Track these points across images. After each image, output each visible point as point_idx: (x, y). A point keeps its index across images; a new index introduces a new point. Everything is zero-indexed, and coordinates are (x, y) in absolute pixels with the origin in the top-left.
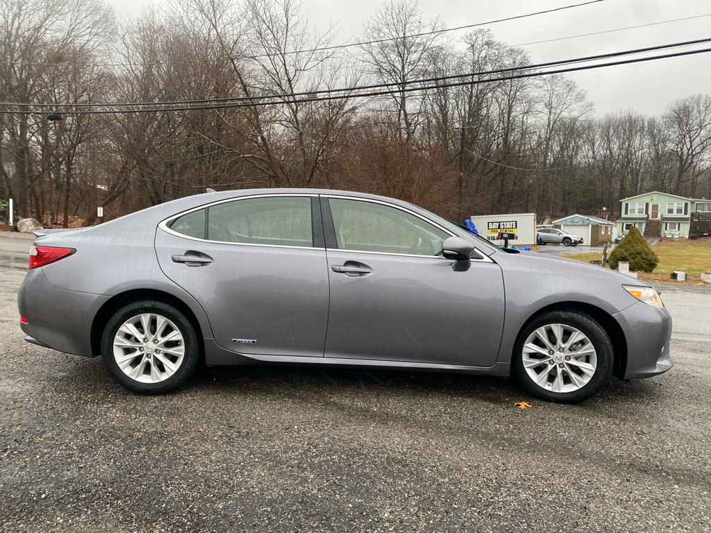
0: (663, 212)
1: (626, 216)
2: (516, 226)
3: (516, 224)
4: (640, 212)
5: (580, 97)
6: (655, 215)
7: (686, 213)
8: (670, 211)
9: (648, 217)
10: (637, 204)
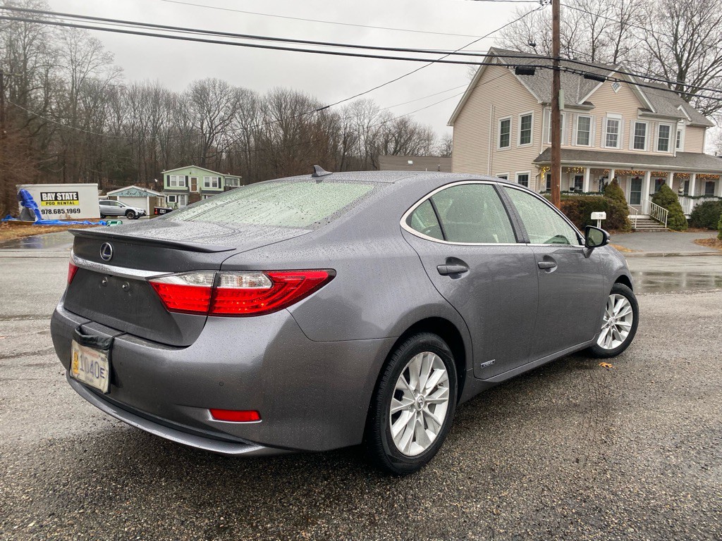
0: (201, 185)
1: (168, 188)
2: (77, 197)
3: (77, 195)
4: (181, 184)
5: (108, 59)
6: (194, 187)
7: (220, 187)
8: (207, 185)
9: (189, 190)
10: (178, 177)
